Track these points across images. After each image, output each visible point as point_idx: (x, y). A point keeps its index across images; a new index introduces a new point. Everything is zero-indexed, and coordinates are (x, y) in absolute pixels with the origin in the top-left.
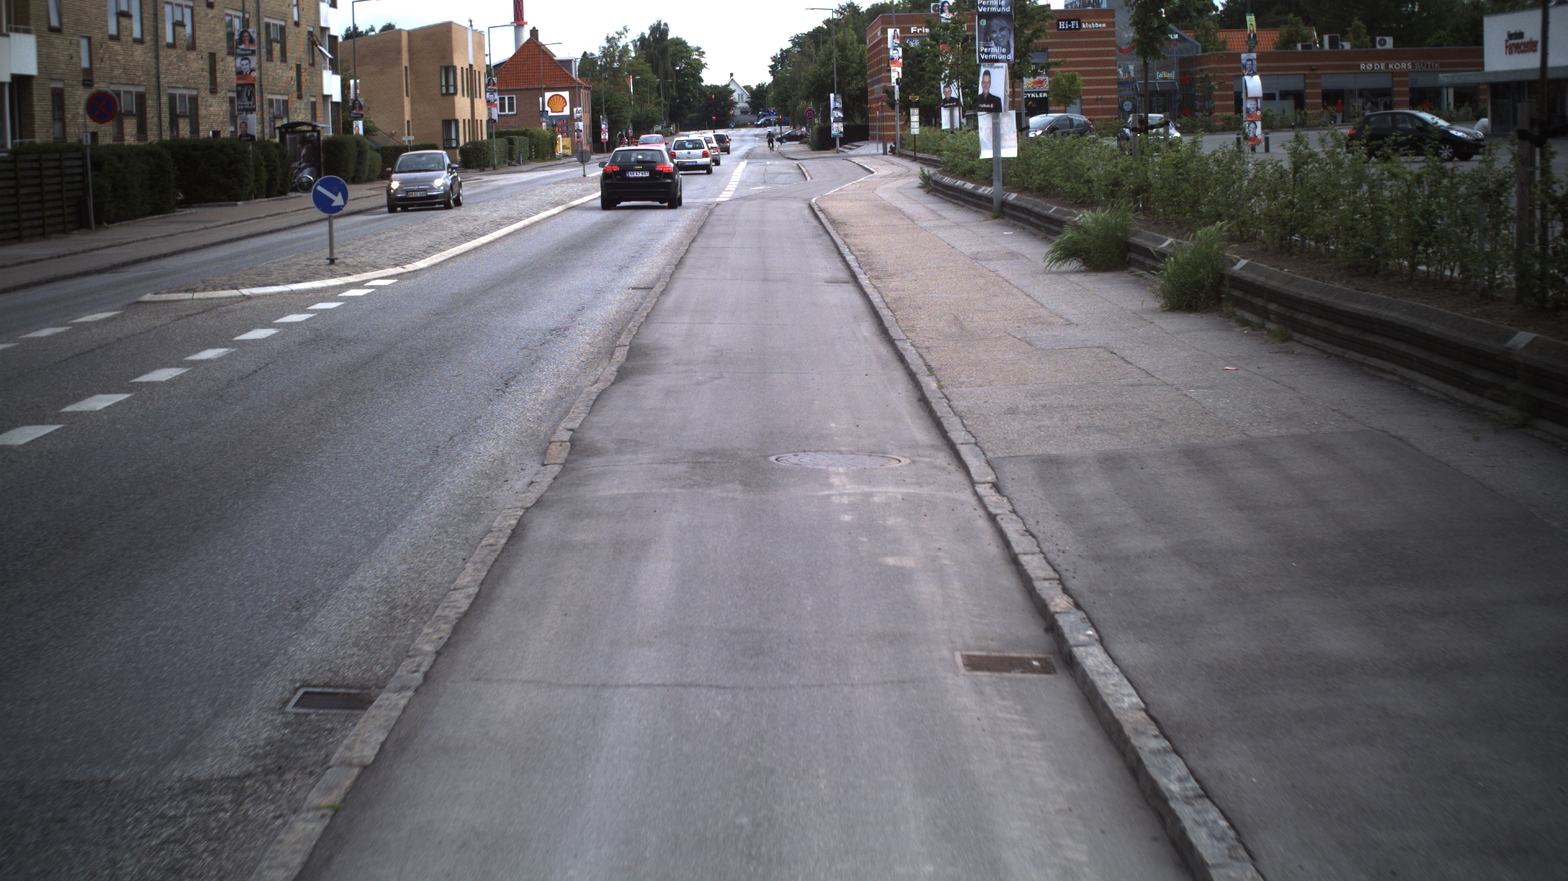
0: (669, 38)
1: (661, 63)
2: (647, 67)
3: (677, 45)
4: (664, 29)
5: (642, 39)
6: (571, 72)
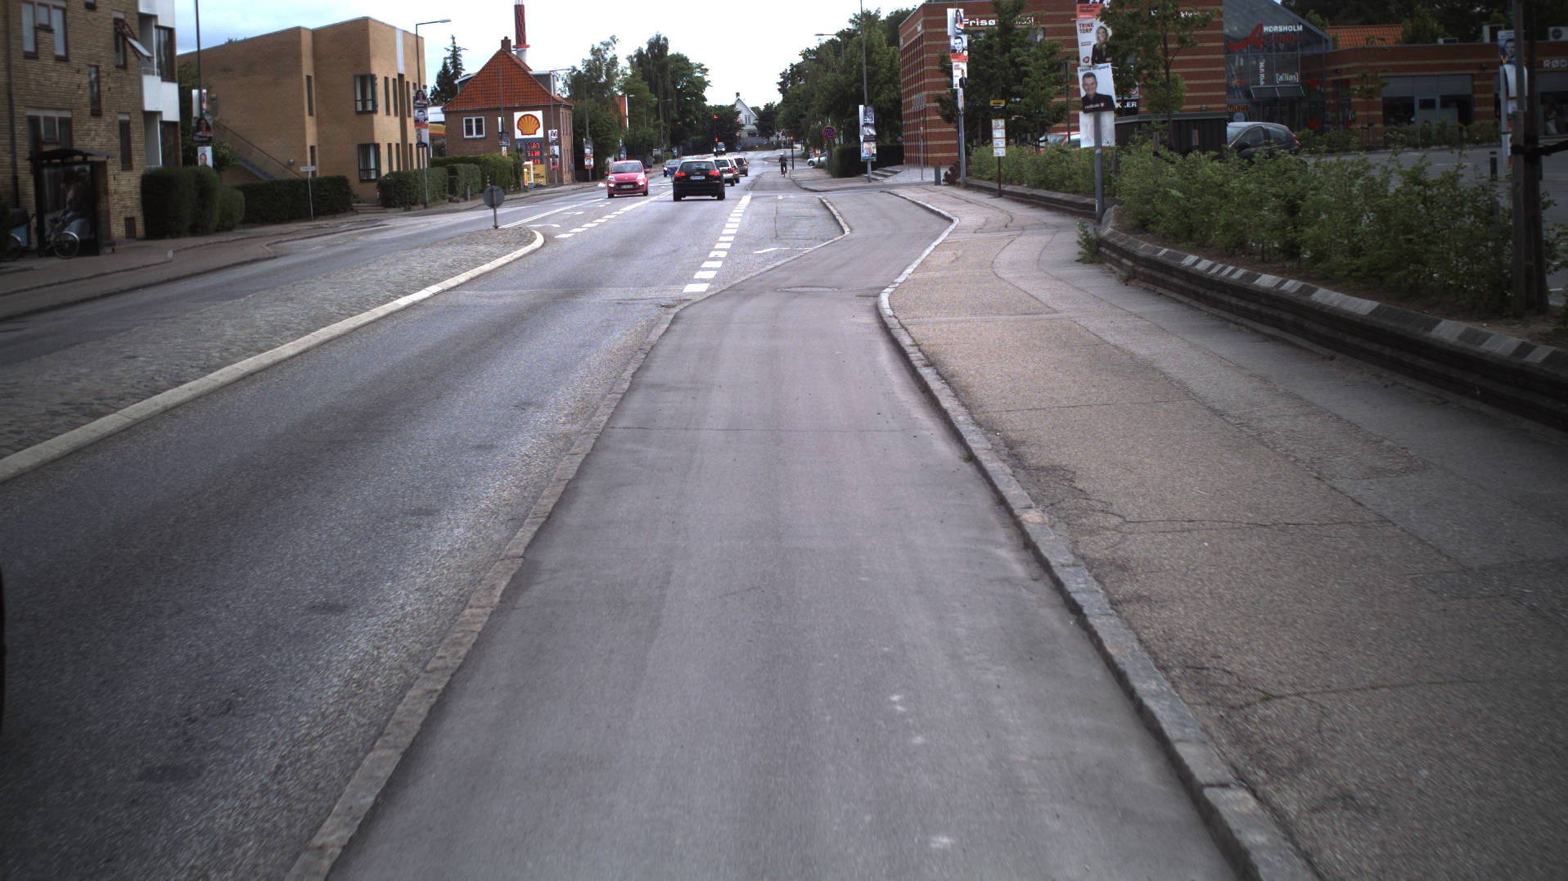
0: (669, 53)
1: (660, 80)
2: (644, 85)
3: (678, 61)
4: (663, 44)
5: (640, 54)
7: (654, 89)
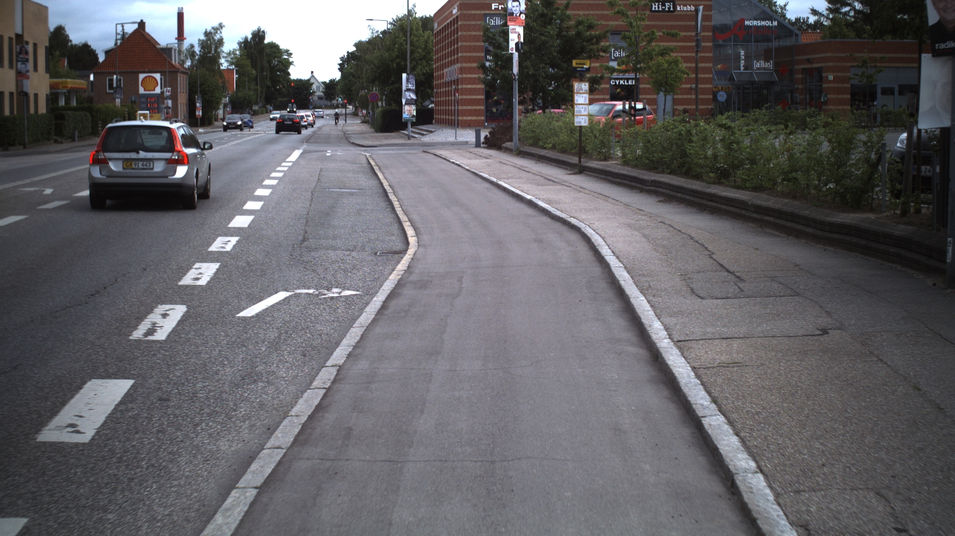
0: (265, 41)
1: (259, 60)
4: (262, 35)
5: (246, 41)
6: (171, 59)
7: (254, 66)
